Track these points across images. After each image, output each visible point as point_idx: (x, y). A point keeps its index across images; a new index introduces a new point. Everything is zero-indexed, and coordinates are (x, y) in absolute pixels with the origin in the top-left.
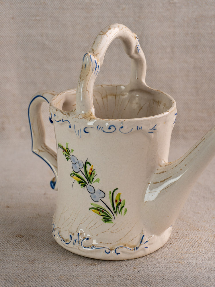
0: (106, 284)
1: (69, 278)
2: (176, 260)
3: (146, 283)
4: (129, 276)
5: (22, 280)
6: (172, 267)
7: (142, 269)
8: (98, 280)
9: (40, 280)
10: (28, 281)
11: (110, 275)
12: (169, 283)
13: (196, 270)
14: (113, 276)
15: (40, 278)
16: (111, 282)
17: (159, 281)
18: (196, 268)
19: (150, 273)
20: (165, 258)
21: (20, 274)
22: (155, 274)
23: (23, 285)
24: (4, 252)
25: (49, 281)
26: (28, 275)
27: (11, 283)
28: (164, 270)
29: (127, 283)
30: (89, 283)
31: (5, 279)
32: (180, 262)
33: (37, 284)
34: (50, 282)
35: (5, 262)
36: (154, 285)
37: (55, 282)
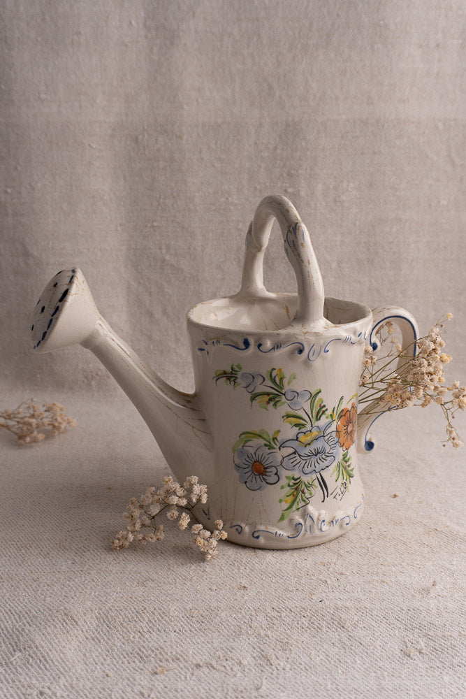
0: (268, 626)
1: (204, 614)
2: (377, 578)
3: (335, 622)
4: (304, 609)
5: (126, 619)
6: (373, 590)
7: (324, 595)
8: (254, 618)
9: (156, 619)
10: (135, 621)
11: (273, 608)
12: (373, 623)
13: (413, 596)
14: (278, 609)
15: (156, 614)
16: (276, 622)
17: (356, 618)
18: (412, 591)
19: (340, 604)
20: (358, 573)
21: (124, 607)
22: (348, 604)
23: (127, 628)
24: (99, 567)
25: (172, 621)
26: (135, 609)
27: (107, 624)
28: (361, 596)
29: (303, 623)
30: (239, 624)
31: (97, 618)
32: (384, 582)
33: (150, 627)
34: (173, 623)
35: (99, 584)
36: (349, 627)
37: (182, 623)
